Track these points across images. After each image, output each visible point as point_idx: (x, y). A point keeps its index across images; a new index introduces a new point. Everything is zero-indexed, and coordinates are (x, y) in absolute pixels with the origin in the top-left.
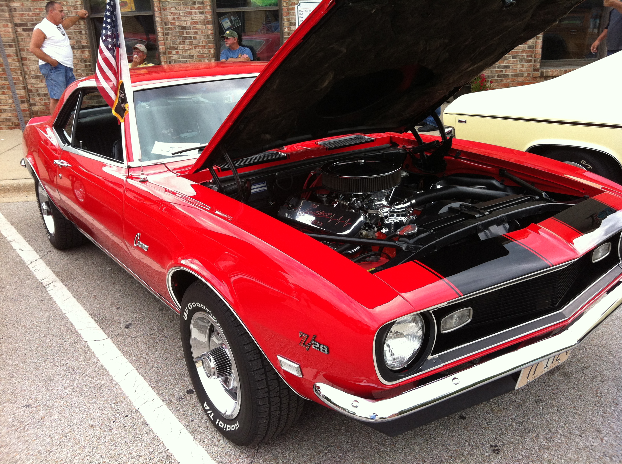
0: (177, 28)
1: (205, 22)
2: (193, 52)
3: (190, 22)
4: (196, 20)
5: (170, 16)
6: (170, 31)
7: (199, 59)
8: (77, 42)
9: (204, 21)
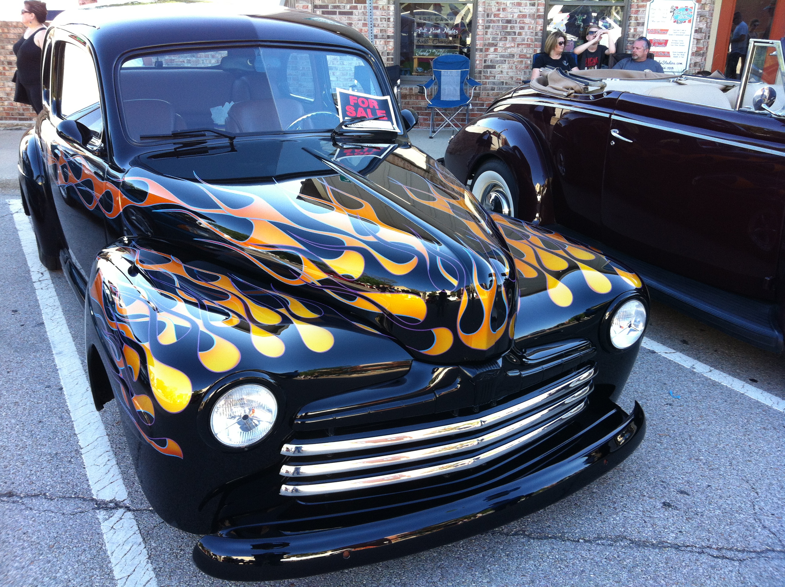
0: (500, 21)
1: (536, 16)
2: (515, 50)
3: (517, 15)
4: (525, 12)
5: (495, 6)
6: (491, 25)
7: (520, 59)
8: (381, 30)
9: (534, 15)
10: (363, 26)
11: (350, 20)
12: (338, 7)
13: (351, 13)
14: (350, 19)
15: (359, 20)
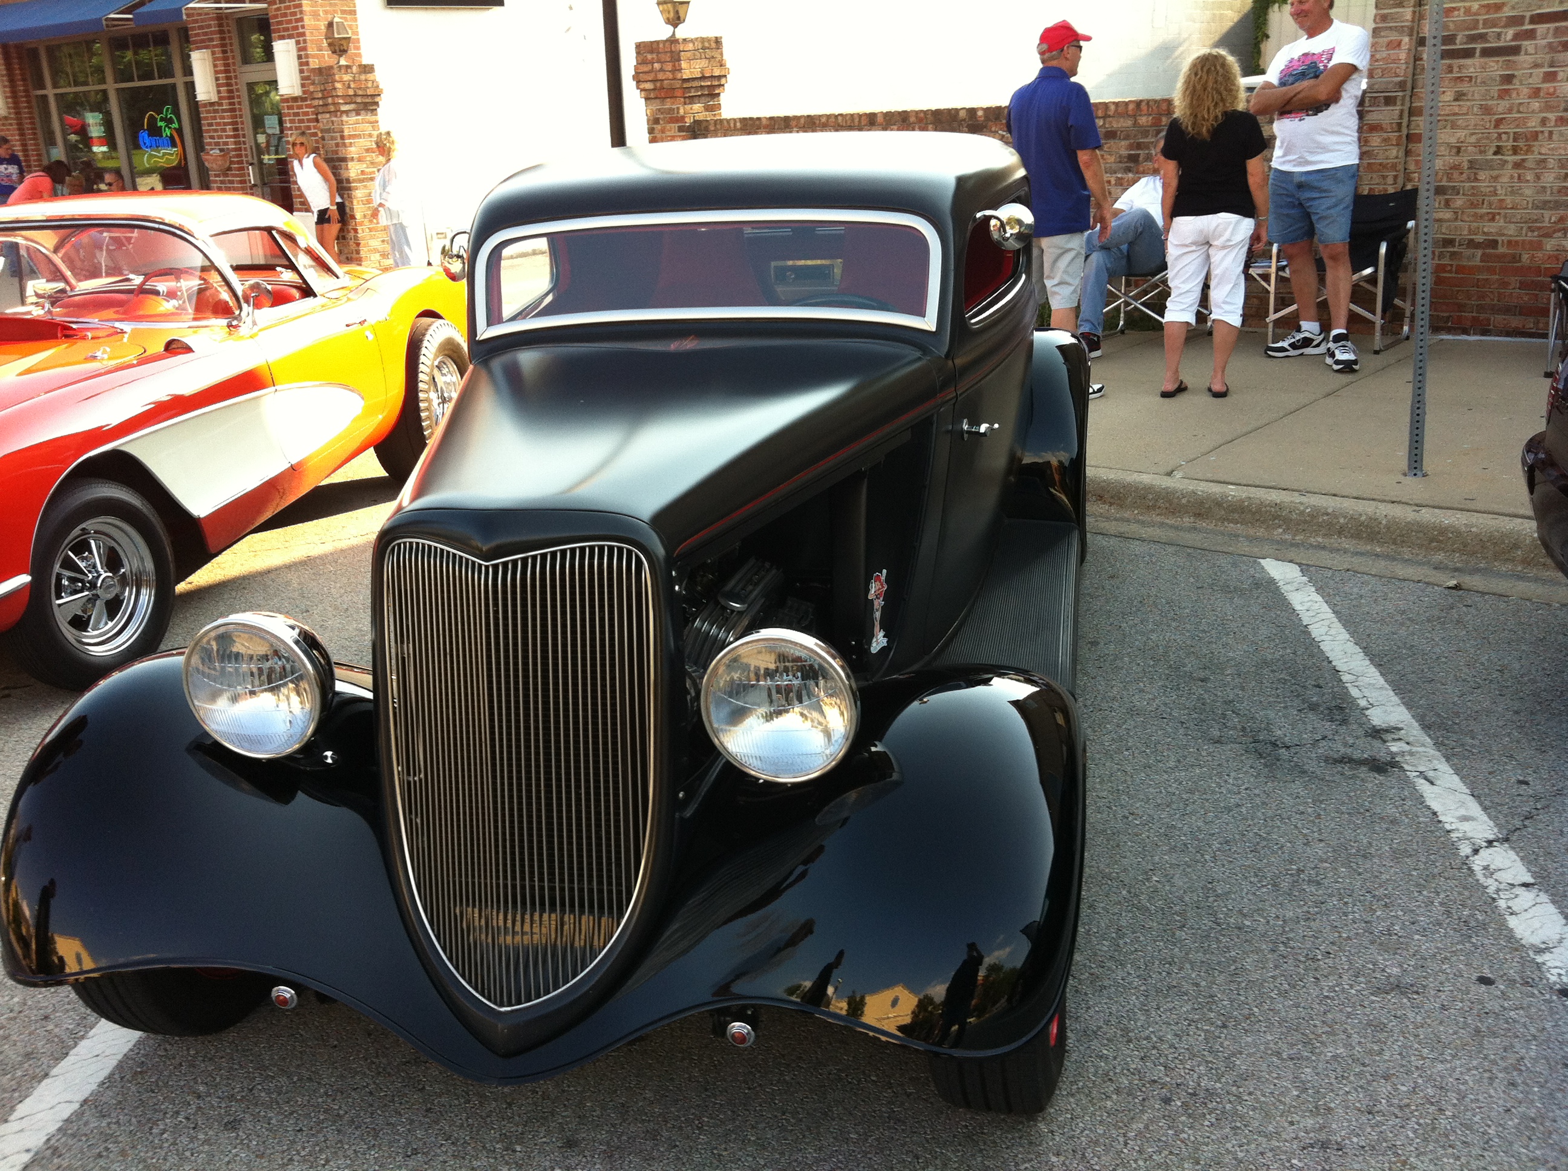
10: (1544, 82)
11: (1508, 69)
12: (1482, 37)
13: (1515, 50)
14: (1508, 65)
15: (1536, 66)
